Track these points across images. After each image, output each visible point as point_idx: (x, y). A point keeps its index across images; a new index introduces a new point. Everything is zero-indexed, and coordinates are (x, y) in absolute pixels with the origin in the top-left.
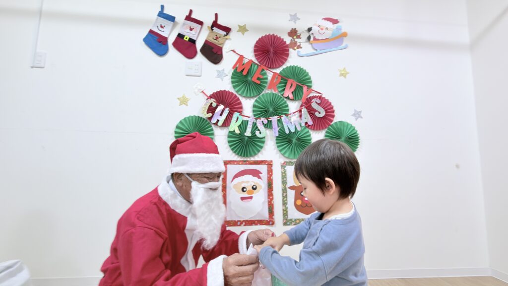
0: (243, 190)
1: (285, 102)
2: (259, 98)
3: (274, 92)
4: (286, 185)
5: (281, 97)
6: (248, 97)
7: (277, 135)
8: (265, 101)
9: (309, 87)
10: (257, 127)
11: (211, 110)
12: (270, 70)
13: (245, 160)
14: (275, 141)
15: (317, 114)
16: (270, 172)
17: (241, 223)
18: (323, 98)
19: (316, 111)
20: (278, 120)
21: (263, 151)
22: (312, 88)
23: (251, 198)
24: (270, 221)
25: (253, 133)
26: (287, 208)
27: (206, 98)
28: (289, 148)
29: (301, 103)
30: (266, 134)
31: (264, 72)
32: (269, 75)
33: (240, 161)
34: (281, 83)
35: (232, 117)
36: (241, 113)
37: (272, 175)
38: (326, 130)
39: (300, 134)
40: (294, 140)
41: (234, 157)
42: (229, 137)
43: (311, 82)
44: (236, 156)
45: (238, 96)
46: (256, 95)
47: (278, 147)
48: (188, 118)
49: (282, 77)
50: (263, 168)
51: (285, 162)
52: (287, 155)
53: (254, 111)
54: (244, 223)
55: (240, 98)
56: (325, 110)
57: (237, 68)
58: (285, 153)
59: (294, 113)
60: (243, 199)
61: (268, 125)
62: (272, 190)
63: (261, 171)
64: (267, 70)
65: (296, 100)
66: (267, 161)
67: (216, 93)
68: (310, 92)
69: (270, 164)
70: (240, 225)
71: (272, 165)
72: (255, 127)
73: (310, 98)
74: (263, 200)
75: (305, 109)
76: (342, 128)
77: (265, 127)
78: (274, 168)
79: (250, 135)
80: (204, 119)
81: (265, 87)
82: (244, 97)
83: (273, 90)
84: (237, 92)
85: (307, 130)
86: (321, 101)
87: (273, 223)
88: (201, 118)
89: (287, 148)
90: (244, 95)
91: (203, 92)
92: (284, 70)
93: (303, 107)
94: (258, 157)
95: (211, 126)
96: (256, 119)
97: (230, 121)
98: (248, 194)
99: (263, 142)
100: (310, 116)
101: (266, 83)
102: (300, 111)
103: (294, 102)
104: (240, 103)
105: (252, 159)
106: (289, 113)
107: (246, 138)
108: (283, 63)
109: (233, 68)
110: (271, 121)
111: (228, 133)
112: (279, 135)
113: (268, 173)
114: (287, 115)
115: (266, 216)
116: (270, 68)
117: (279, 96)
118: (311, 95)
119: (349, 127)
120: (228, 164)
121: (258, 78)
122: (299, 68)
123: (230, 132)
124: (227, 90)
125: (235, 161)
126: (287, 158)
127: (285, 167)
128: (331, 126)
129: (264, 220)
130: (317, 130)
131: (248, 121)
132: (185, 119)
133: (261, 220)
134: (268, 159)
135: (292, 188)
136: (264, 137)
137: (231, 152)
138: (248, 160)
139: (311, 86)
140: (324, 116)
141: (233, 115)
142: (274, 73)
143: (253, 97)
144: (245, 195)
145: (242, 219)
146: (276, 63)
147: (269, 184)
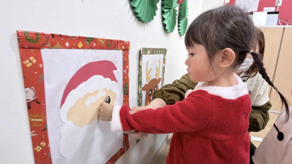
50: (118, 58)
69: (126, 49)
87: (128, 147)
113: (124, 67)
120: (44, 46)
135: (145, 88)
147: (126, 88)
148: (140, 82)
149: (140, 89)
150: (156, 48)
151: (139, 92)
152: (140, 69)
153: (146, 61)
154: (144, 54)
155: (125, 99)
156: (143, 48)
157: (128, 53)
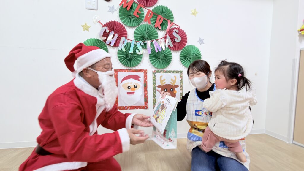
0: (128, 88)
1: (156, 31)
2: (139, 28)
3: (148, 24)
4: (155, 85)
5: (153, 28)
6: (131, 27)
7: (150, 53)
8: (143, 30)
9: (172, 21)
10: (137, 48)
11: (106, 34)
12: (146, 8)
13: (130, 69)
14: (149, 57)
15: (176, 40)
16: (146, 77)
17: (128, 108)
18: (180, 29)
19: (175, 38)
20: (151, 43)
21: (141, 63)
22: (174, 22)
23: (134, 93)
24: (145, 106)
25: (134, 51)
26: (155, 99)
27: (102, 26)
28: (158, 61)
29: (166, 32)
30: (143, 52)
31: (141, 9)
32: (145, 11)
33: (126, 70)
34: (153, 17)
35: (120, 40)
36: (126, 38)
37: (147, 78)
38: (182, 50)
39: (164, 53)
40: (161, 57)
41: (122, 67)
42: (118, 53)
43: (173, 18)
44: (124, 67)
45: (124, 25)
46: (136, 25)
47: (151, 61)
48: (90, 40)
49: (153, 13)
50: (141, 75)
51: (155, 71)
52: (156, 66)
53: (135, 37)
54: (129, 108)
55: (126, 27)
56: (181, 38)
57: (122, 5)
58: (155, 65)
59: (161, 39)
60: (128, 93)
61: (145, 46)
62: (147, 88)
63: (140, 76)
64: (144, 7)
65: (163, 30)
66: (143, 70)
67: (109, 23)
68: (172, 25)
69: (145, 72)
70: (127, 109)
71: (147, 73)
72: (136, 48)
73: (172, 29)
74: (141, 94)
75: (169, 36)
76: (191, 49)
77: (142, 47)
78: (148, 74)
79: (132, 53)
80: (101, 41)
81: (142, 20)
82: (128, 26)
83: (148, 23)
84: (123, 22)
85: (169, 50)
86: (179, 32)
87: (147, 108)
88: (99, 40)
89: (156, 62)
90: (128, 25)
91: (99, 22)
92: (155, 8)
93: (167, 35)
94: (138, 67)
95: (106, 46)
96: (137, 42)
97: (119, 43)
98: (132, 90)
99: (141, 58)
100: (172, 41)
101: (143, 17)
102: (165, 38)
103: (162, 31)
104: (126, 31)
105: (134, 69)
106: (158, 38)
107: (130, 55)
108: (155, 4)
109: (120, 5)
110: (146, 44)
111: (118, 50)
112: (151, 53)
113: (144, 78)
114: (157, 40)
115: (143, 103)
116: (146, 6)
117: (151, 27)
118: (173, 27)
119: (196, 49)
120: (118, 72)
121: (138, 13)
122: (165, 7)
123: (119, 50)
124: (116, 21)
125: (123, 70)
126: (157, 68)
127: (155, 74)
128: (184, 48)
129: (142, 106)
130: (175, 50)
131: (131, 43)
132: (87, 41)
133: (140, 106)
134: (144, 69)
135: (159, 87)
136: (142, 54)
137: (120, 63)
138: (132, 69)
139: (173, 21)
140: (180, 41)
141: (121, 39)
142: (148, 10)
143: (134, 27)
144: (130, 91)
145: (128, 106)
146: (150, 3)
147: (145, 84)
148: (154, 83)
154: (158, 73)
155: (144, 88)
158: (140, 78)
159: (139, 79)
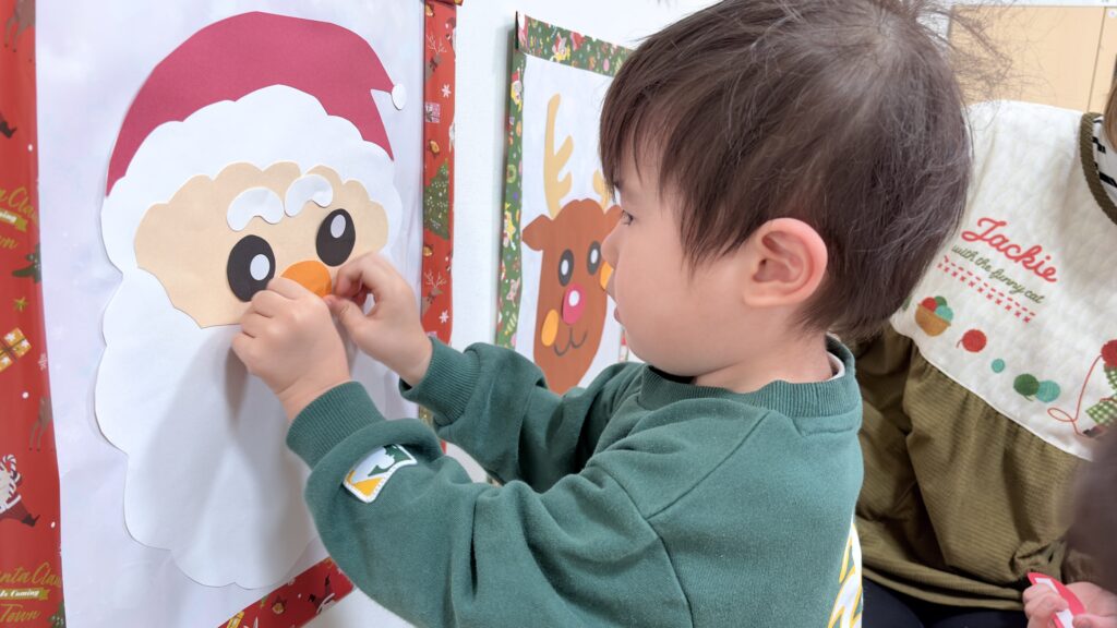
4: (515, 209)
135: (538, 233)
147: (436, 198)
148: (509, 194)
149: (510, 230)
150: (600, 43)
151: (506, 244)
152: (512, 123)
153: (548, 96)
154: (537, 55)
155: (429, 254)
156: (528, 19)
157: (453, 22)
158: (387, 86)
159: (378, 96)
